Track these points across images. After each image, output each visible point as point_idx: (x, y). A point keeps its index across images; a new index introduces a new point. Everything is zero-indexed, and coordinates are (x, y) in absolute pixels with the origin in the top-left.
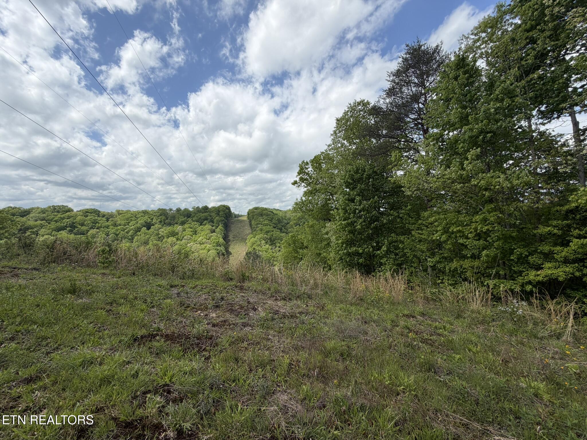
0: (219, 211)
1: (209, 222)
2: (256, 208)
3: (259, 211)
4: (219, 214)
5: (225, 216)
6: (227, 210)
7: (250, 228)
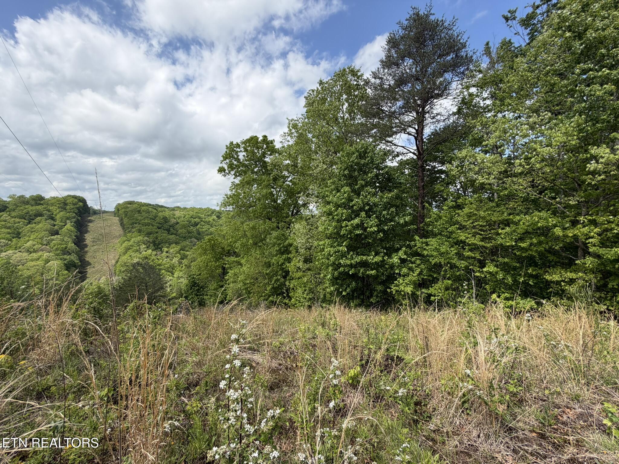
0: (66, 204)
1: (46, 220)
2: (131, 203)
3: (135, 206)
4: (65, 209)
5: (76, 211)
6: (81, 204)
7: (121, 229)
